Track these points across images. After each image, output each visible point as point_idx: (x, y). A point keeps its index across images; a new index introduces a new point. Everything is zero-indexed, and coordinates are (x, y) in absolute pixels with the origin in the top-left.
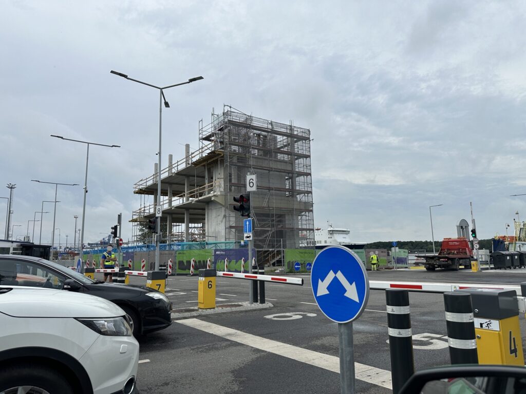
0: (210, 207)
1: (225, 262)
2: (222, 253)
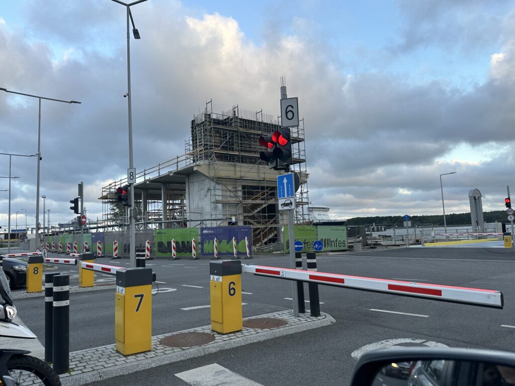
0: (191, 180)
1: (214, 242)
2: (210, 232)
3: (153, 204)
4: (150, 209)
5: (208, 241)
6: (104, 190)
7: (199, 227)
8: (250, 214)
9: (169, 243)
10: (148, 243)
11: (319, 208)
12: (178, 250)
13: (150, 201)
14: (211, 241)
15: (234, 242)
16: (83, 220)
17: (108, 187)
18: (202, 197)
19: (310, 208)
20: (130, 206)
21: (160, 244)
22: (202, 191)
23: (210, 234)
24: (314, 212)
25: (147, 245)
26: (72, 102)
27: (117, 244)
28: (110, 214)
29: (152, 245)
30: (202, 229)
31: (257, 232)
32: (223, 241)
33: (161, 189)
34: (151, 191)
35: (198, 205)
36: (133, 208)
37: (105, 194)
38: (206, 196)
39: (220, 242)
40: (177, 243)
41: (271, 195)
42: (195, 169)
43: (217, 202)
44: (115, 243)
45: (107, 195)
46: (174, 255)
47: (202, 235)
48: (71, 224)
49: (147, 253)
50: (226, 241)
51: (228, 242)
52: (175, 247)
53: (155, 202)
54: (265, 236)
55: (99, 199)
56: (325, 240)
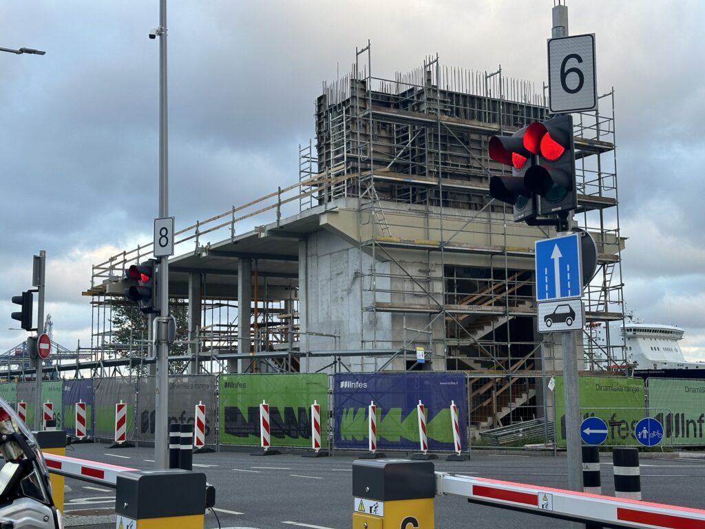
0: (311, 251)
1: (367, 413)
2: (358, 385)
3: (216, 310)
4: (208, 323)
5: (351, 410)
6: (97, 272)
7: (330, 371)
8: (465, 343)
9: (254, 412)
10: (202, 408)
11: (655, 331)
12: (276, 429)
13: (209, 302)
14: (361, 410)
15: (421, 415)
16: (44, 346)
17: (108, 266)
18: (340, 294)
19: (629, 330)
20: (159, 313)
21: (232, 413)
22: (341, 279)
23: (357, 391)
24: (640, 341)
25: (199, 414)
26: (22, 51)
27: (124, 411)
28: (110, 333)
29: (211, 414)
30: (339, 378)
31: (483, 391)
32: (392, 410)
33: (236, 273)
34: (210, 278)
35: (329, 315)
36: (164, 318)
37: (99, 282)
38: (349, 291)
39: (384, 413)
40: (273, 412)
41: (521, 291)
42: (324, 221)
43: (378, 308)
44: (120, 407)
45: (104, 286)
46: (266, 443)
47: (338, 392)
48: (12, 357)
49: (198, 434)
50: (400, 410)
51: (405, 414)
52: (268, 420)
53: (220, 305)
54: (503, 401)
55: (84, 294)
56: (669, 416)
